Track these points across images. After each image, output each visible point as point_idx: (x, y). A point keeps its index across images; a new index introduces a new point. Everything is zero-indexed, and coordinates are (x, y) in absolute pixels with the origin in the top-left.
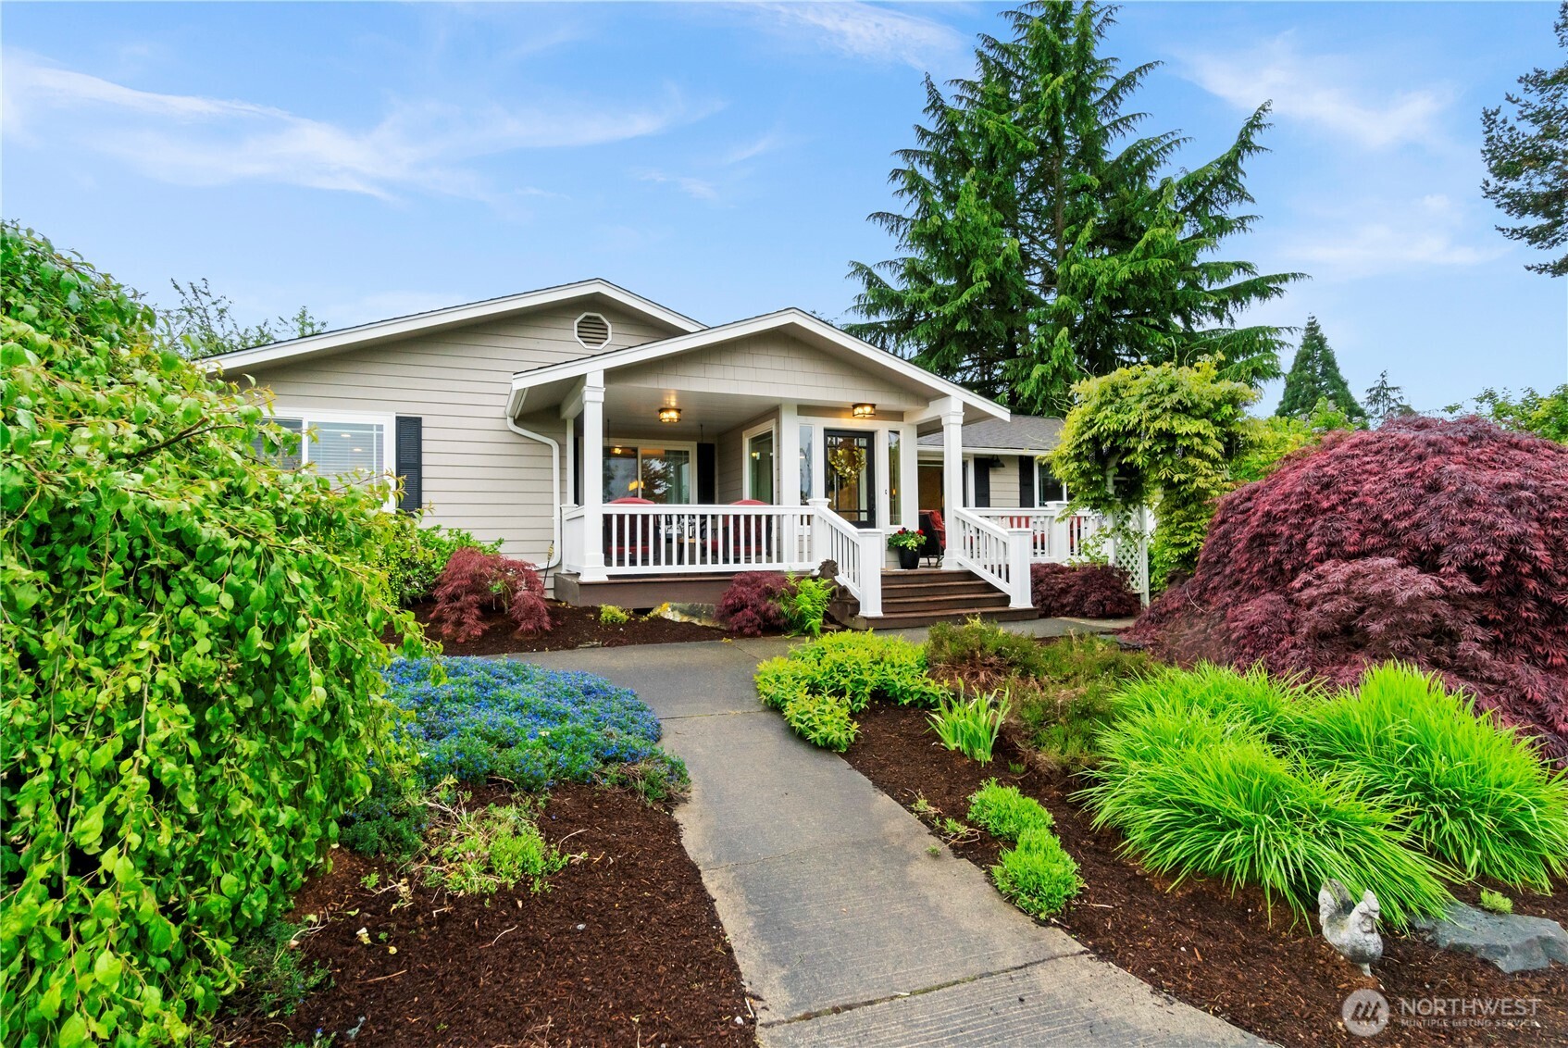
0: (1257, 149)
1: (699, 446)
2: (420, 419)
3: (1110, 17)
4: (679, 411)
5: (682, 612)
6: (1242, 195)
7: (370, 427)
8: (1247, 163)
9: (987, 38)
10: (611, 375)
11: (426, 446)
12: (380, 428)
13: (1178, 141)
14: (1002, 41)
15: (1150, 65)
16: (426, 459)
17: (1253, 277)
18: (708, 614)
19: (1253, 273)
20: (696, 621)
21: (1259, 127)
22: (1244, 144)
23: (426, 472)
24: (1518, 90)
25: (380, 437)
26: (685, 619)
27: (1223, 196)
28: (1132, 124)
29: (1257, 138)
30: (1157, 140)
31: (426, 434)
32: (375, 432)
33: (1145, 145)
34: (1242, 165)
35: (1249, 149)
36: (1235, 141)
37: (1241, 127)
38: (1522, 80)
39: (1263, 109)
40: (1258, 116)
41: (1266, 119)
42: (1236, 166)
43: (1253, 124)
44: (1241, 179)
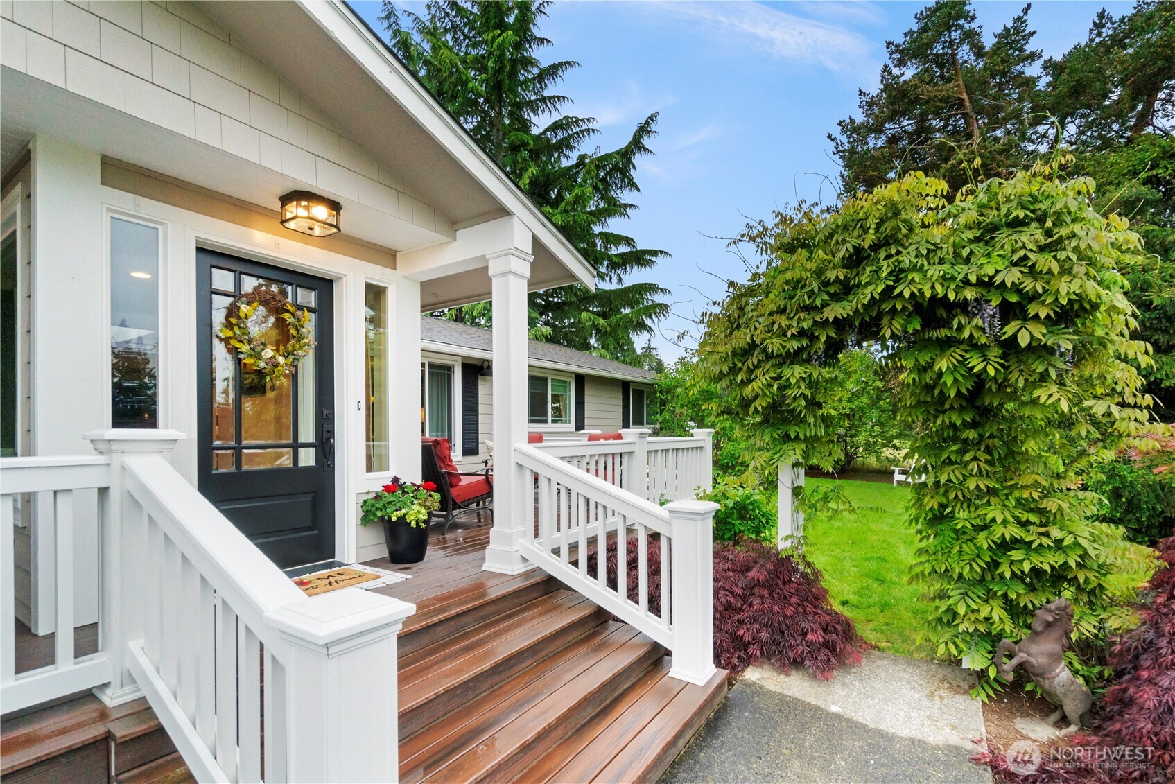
0: (645, 149)
3: (542, 9)
6: (633, 186)
8: (637, 159)
13: (588, 130)
15: (569, 63)
17: (634, 250)
19: (634, 246)
21: (648, 132)
22: (636, 144)
24: (836, 131)
27: (619, 182)
28: (558, 104)
30: (576, 122)
33: (569, 122)
34: (635, 161)
35: (639, 149)
36: (630, 139)
37: (636, 128)
38: (840, 124)
39: (651, 118)
40: (647, 123)
41: (653, 127)
42: (629, 161)
43: (644, 129)
44: (632, 172)
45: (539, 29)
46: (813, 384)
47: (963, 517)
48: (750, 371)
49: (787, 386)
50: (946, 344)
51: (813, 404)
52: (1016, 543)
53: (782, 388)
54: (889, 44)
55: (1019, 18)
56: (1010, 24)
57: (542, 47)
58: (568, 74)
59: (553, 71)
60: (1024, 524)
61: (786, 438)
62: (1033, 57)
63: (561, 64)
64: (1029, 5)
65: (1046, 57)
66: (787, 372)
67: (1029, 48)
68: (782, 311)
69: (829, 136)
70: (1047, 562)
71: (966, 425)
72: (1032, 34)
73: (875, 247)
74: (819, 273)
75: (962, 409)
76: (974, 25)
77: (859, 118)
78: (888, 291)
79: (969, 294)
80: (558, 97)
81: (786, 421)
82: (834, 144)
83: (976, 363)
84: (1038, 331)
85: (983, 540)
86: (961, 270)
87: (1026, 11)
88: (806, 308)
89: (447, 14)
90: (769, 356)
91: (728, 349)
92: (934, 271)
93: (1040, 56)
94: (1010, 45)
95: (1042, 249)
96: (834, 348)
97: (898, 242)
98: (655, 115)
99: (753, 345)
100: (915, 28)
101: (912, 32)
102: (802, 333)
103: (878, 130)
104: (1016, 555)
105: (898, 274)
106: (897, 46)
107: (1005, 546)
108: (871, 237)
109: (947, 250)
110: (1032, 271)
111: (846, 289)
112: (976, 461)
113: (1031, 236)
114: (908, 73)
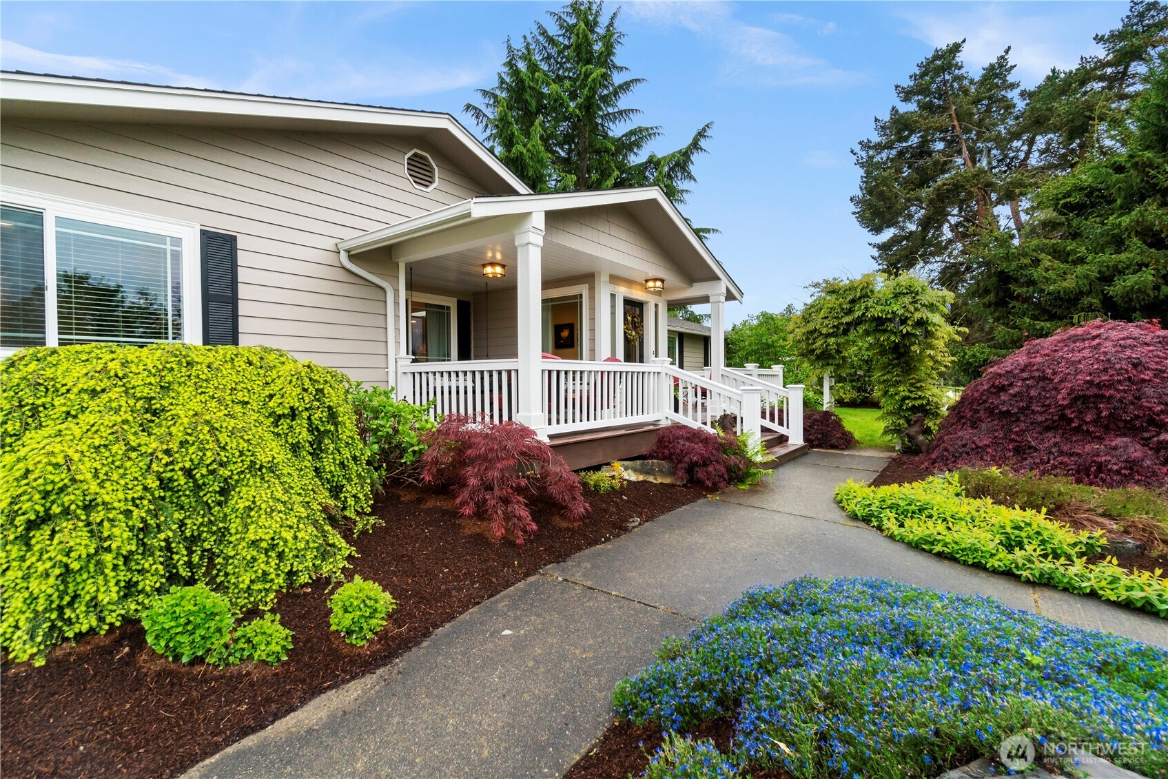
0: (701, 149)
1: (459, 302)
2: (234, 239)
3: (619, 40)
4: (503, 266)
5: (635, 470)
6: (691, 177)
7: (161, 238)
8: (695, 157)
9: (540, 27)
10: (555, 218)
11: (242, 275)
12: (177, 241)
13: (655, 134)
14: (550, 34)
15: (639, 80)
16: (243, 292)
18: (661, 471)
20: (651, 479)
21: (704, 136)
22: (695, 145)
23: (243, 308)
24: (857, 148)
25: (176, 257)
26: (641, 478)
27: (679, 174)
28: (631, 115)
29: (702, 143)
30: (647, 129)
31: (242, 258)
32: (169, 247)
33: (640, 130)
34: (692, 158)
35: (697, 149)
36: (690, 141)
37: (695, 133)
38: (860, 143)
39: (707, 126)
40: (704, 130)
41: (709, 133)
42: (689, 157)
43: (701, 134)
44: (691, 167)
45: (618, 60)
46: (838, 345)
47: (892, 390)
48: (814, 339)
49: (829, 345)
50: (885, 331)
51: (839, 352)
52: (909, 398)
53: (827, 346)
54: (897, 87)
55: (1002, 57)
56: (994, 61)
57: (621, 73)
58: (635, 88)
59: (626, 86)
60: (911, 392)
61: (828, 364)
62: (1013, 86)
63: (632, 81)
64: (1009, 48)
65: (1022, 87)
66: (829, 340)
67: (1011, 78)
68: (826, 318)
69: (852, 151)
70: (917, 403)
71: (894, 359)
72: (1012, 67)
73: (860, 298)
74: (840, 305)
75: (892, 353)
76: (962, 71)
77: (876, 138)
78: (864, 314)
79: (889, 316)
80: (632, 110)
81: (828, 358)
82: (855, 157)
83: (893, 338)
84: (909, 329)
85: (897, 397)
86: (887, 308)
87: (1007, 52)
88: (836, 318)
89: (545, 47)
90: (822, 334)
91: (804, 330)
92: (879, 308)
93: (1018, 85)
94: (996, 76)
95: (910, 303)
96: (846, 332)
97: (868, 297)
98: (711, 123)
99: (816, 330)
100: (918, 73)
101: (915, 75)
102: (834, 326)
103: (889, 146)
104: (907, 402)
105: (867, 309)
106: (903, 88)
107: (904, 399)
108: (858, 294)
109: (883, 301)
110: (908, 310)
111: (850, 311)
112: (897, 371)
113: (907, 300)
114: (911, 107)
